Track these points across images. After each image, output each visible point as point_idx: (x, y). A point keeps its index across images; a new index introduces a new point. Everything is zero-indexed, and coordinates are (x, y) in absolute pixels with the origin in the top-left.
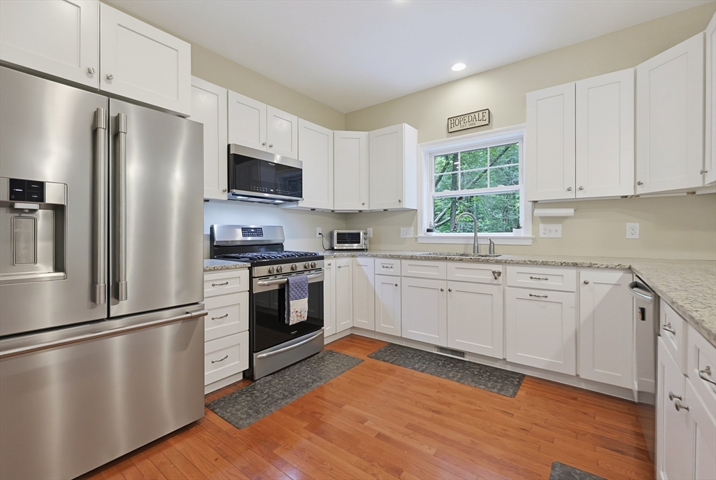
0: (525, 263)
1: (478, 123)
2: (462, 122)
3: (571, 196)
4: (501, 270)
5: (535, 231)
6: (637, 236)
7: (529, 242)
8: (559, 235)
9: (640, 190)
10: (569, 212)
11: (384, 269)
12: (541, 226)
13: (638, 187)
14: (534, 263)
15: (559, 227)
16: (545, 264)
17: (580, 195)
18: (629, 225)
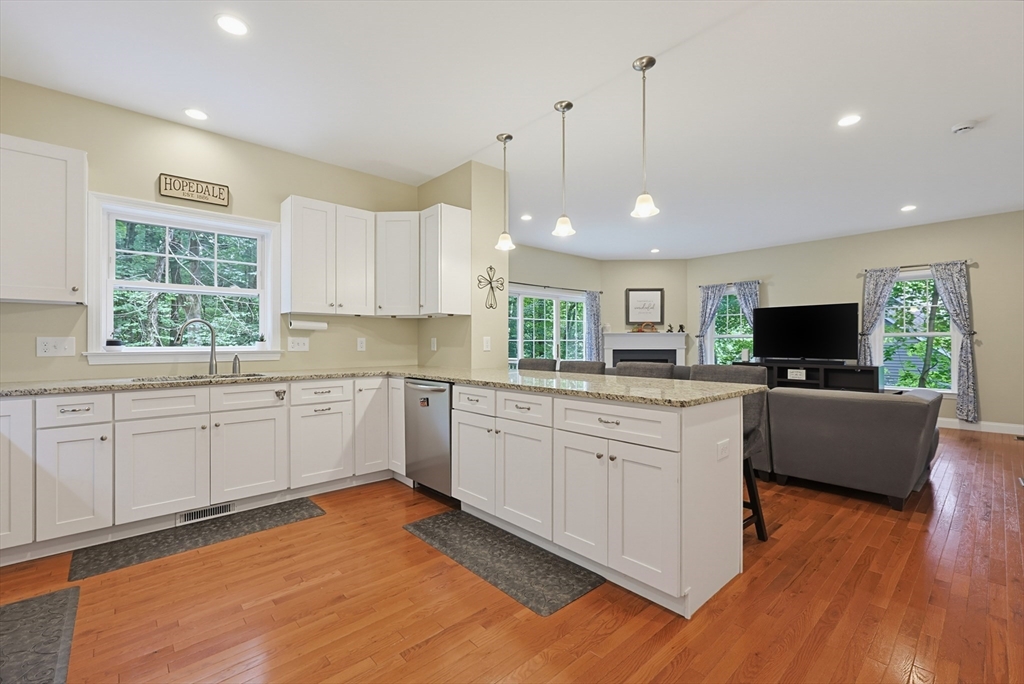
0: (311, 378)
1: (211, 200)
2: (186, 189)
3: (331, 311)
4: (285, 389)
5: (284, 344)
6: (364, 349)
7: (277, 357)
8: (306, 348)
9: (380, 313)
10: (324, 326)
11: (62, 416)
12: (290, 339)
13: (379, 310)
14: (320, 378)
15: (306, 340)
16: (329, 377)
17: (340, 311)
18: (359, 339)
